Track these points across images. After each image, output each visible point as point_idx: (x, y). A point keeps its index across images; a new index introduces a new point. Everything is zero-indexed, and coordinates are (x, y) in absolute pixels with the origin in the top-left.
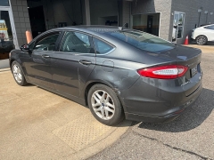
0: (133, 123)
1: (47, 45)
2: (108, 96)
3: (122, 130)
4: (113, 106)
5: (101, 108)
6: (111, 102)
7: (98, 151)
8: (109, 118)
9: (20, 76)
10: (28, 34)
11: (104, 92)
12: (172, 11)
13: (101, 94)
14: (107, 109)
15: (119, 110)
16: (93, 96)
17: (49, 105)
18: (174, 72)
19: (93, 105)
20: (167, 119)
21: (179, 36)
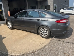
9: (11, 26)
11: (44, 28)
12: (54, 4)
16: (40, 30)
17: (24, 34)
19: (40, 33)
20: (64, 34)
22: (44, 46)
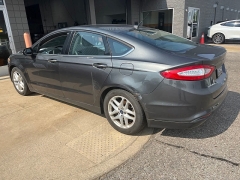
0: (155, 131)
1: (53, 48)
2: (128, 102)
3: (143, 139)
4: (133, 113)
5: (119, 116)
6: (130, 109)
7: (120, 162)
8: (128, 126)
9: (22, 84)
10: (26, 37)
11: (123, 98)
13: (119, 100)
14: (126, 116)
15: (140, 117)
16: (110, 103)
17: (58, 116)
18: (200, 72)
19: (110, 113)
20: (194, 124)
21: (194, 34)
22: (112, 167)
